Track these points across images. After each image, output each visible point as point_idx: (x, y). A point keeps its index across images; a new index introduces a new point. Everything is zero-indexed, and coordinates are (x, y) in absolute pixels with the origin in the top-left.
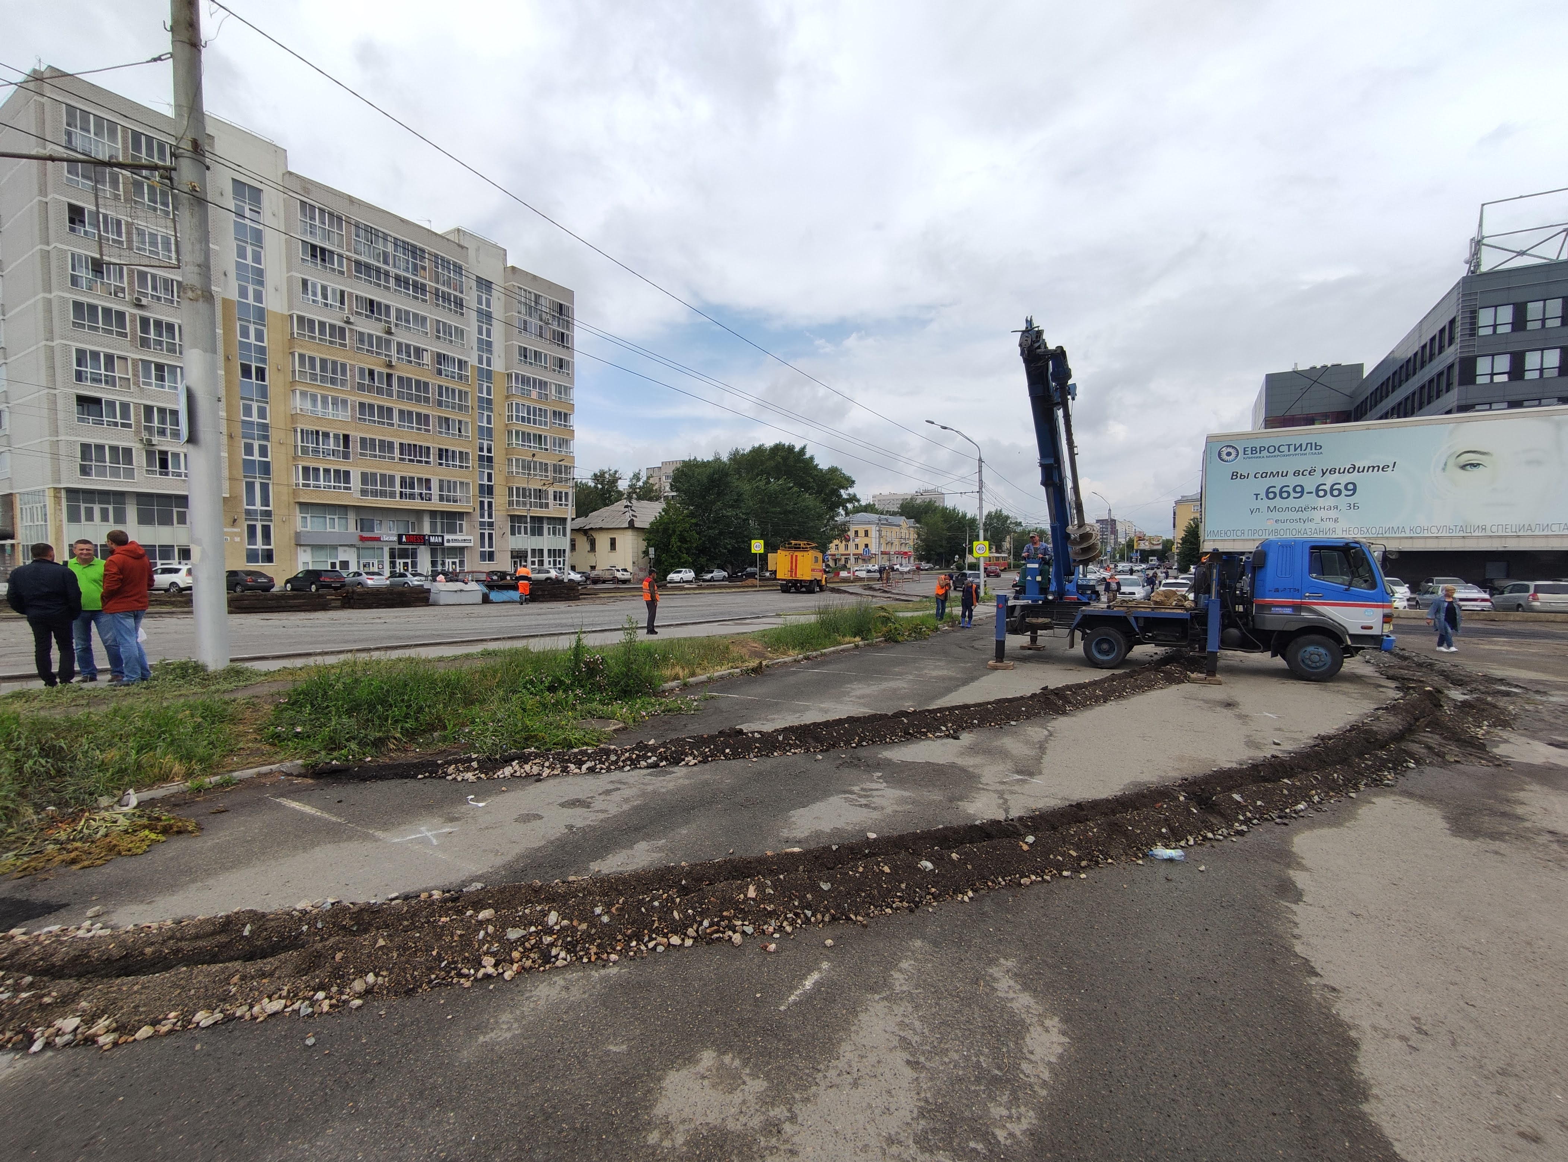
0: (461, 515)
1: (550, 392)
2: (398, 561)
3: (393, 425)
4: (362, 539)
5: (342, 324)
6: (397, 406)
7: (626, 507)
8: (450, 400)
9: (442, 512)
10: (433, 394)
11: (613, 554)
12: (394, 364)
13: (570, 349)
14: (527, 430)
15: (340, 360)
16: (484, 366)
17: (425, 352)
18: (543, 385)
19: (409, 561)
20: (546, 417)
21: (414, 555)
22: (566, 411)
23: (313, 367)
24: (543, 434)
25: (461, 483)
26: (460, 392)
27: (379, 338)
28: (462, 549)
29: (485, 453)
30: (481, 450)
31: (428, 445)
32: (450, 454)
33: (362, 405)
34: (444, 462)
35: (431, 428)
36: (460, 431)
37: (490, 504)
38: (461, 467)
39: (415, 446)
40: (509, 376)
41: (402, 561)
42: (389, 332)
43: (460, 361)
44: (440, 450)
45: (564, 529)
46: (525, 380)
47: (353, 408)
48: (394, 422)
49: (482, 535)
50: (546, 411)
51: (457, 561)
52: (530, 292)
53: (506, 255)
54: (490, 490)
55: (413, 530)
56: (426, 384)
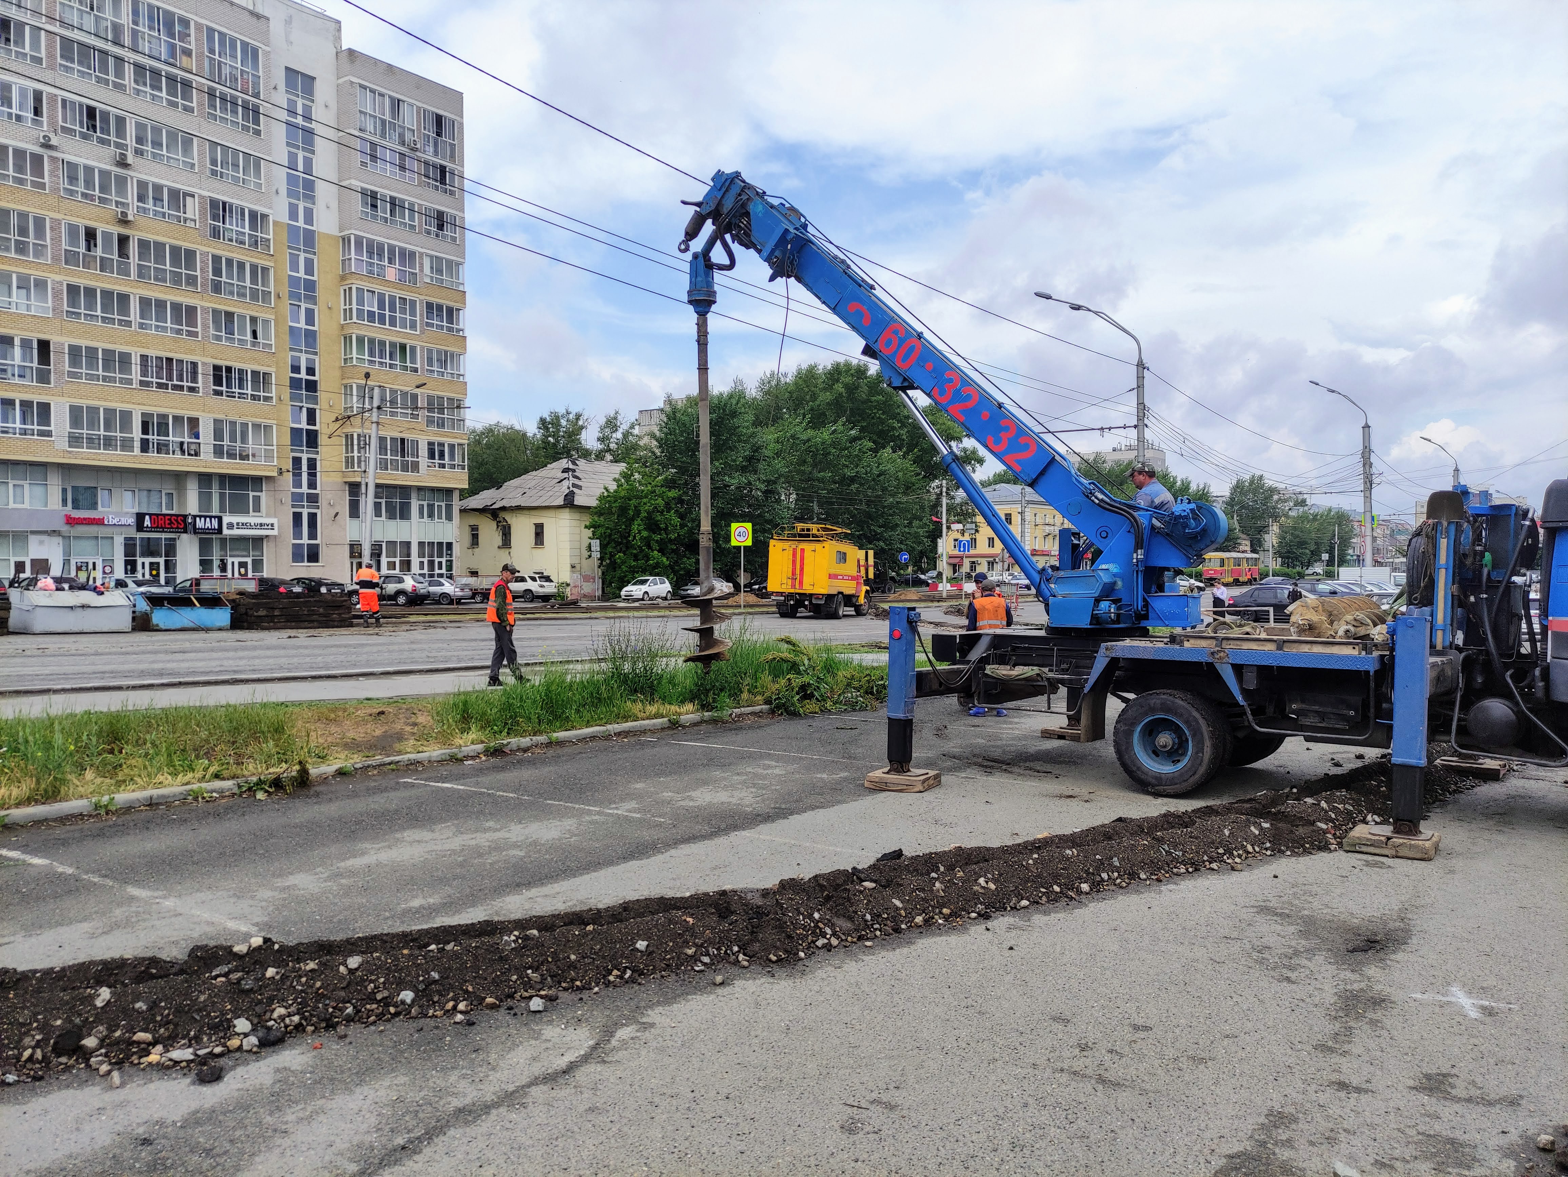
0: (257, 482)
1: (421, 270)
2: (140, 561)
3: (129, 324)
5: (38, 150)
6: (137, 291)
7: (566, 470)
8: (235, 282)
9: (222, 477)
10: (202, 271)
11: (538, 552)
12: (130, 218)
13: (456, 195)
14: (379, 336)
15: (33, 210)
16: (301, 223)
17: (188, 199)
18: (407, 257)
19: (161, 561)
20: (413, 313)
21: (171, 549)
22: (451, 304)
24: (409, 342)
25: (257, 427)
26: (254, 268)
27: (104, 174)
28: (258, 541)
29: (303, 375)
30: (296, 369)
31: (194, 358)
32: (235, 376)
33: (73, 290)
34: (224, 388)
35: (199, 329)
36: (254, 334)
37: (312, 464)
38: (254, 398)
39: (169, 360)
40: (346, 240)
41: (148, 561)
42: (122, 163)
43: (253, 215)
44: (217, 368)
45: (449, 508)
46: (374, 250)
47: (57, 295)
48: (132, 318)
49: (297, 517)
50: (413, 303)
51: (249, 560)
52: (382, 95)
53: (339, 30)
54: (312, 439)
55: (170, 505)
56: (190, 255)
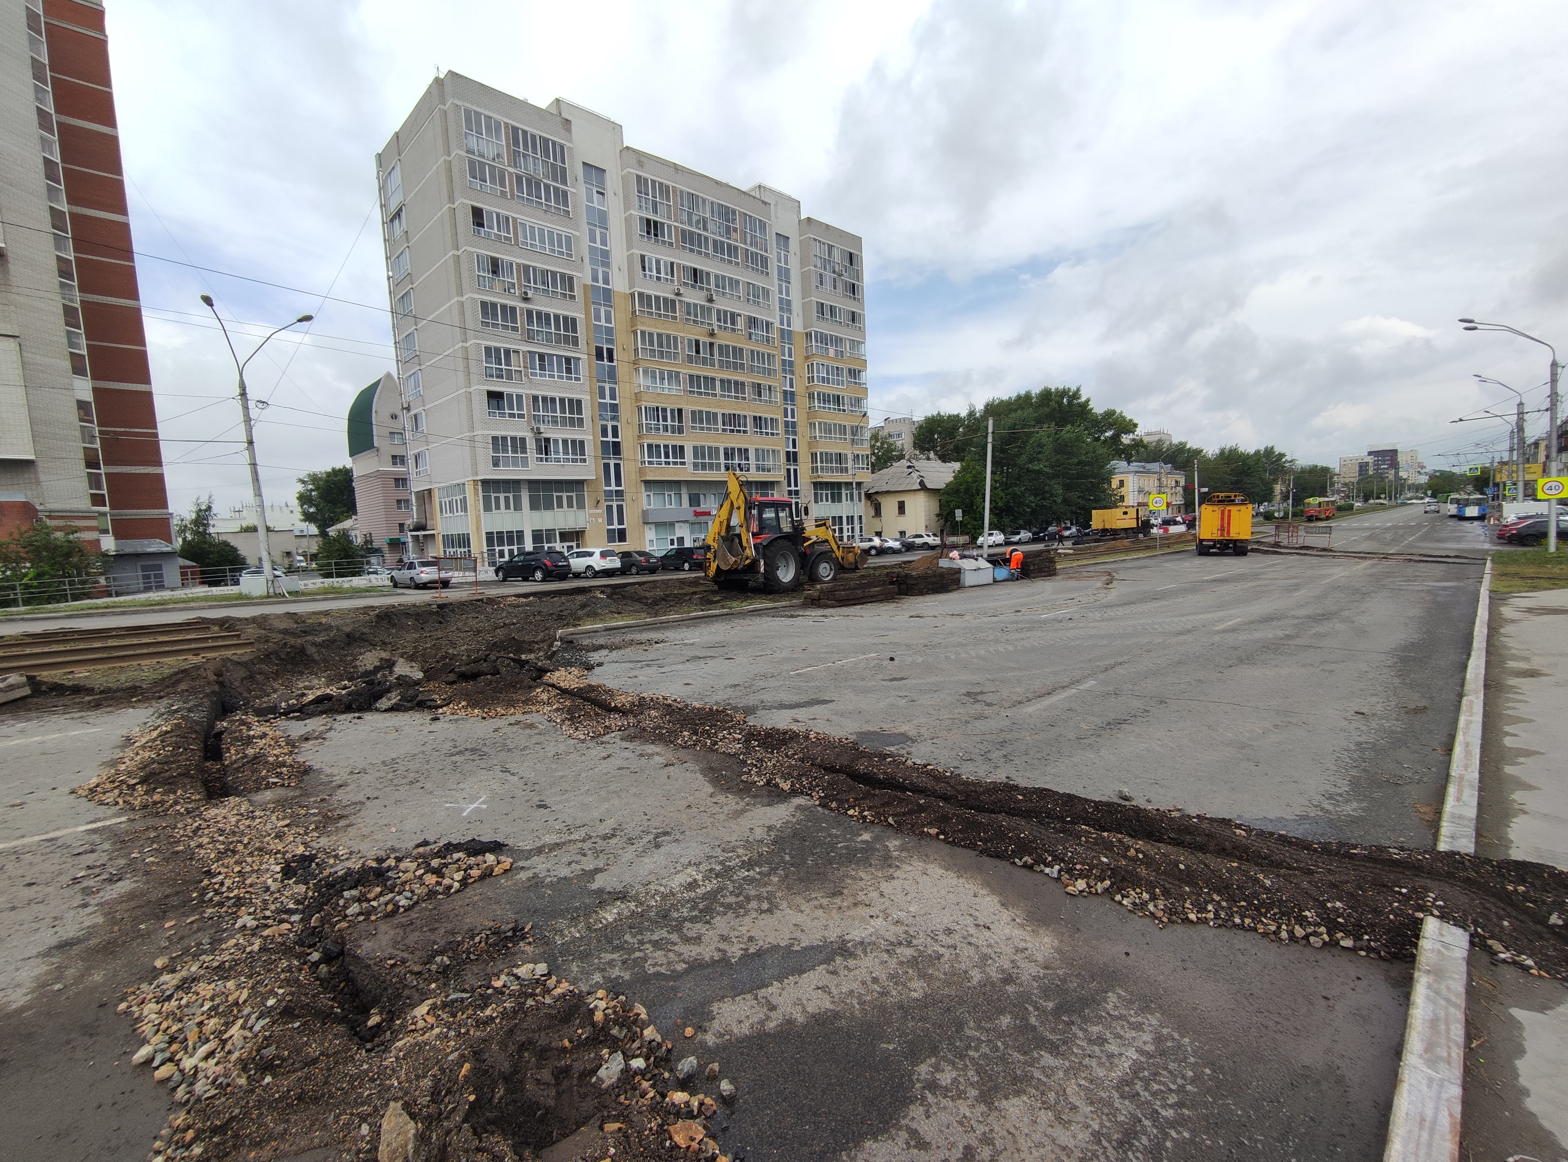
1: (845, 349)
3: (716, 395)
4: (697, 514)
5: (673, 297)
6: (719, 375)
7: (909, 467)
8: (761, 365)
10: (746, 360)
11: (901, 519)
12: (715, 332)
13: (859, 301)
14: (827, 391)
15: (672, 333)
16: (785, 327)
17: (739, 317)
18: (838, 341)
20: (842, 375)
22: (859, 368)
23: (651, 343)
24: (841, 394)
25: (773, 451)
26: (769, 356)
27: (702, 307)
29: (789, 419)
30: (786, 415)
31: (745, 413)
32: (763, 422)
33: (691, 377)
34: (759, 430)
35: (746, 395)
36: (770, 397)
38: (772, 434)
39: (734, 415)
40: (808, 335)
42: (710, 300)
43: (767, 324)
44: (755, 418)
45: (860, 494)
46: (823, 339)
47: (684, 381)
48: (717, 392)
50: (842, 369)
52: (824, 243)
53: (800, 206)
54: (795, 457)
56: (741, 351)
